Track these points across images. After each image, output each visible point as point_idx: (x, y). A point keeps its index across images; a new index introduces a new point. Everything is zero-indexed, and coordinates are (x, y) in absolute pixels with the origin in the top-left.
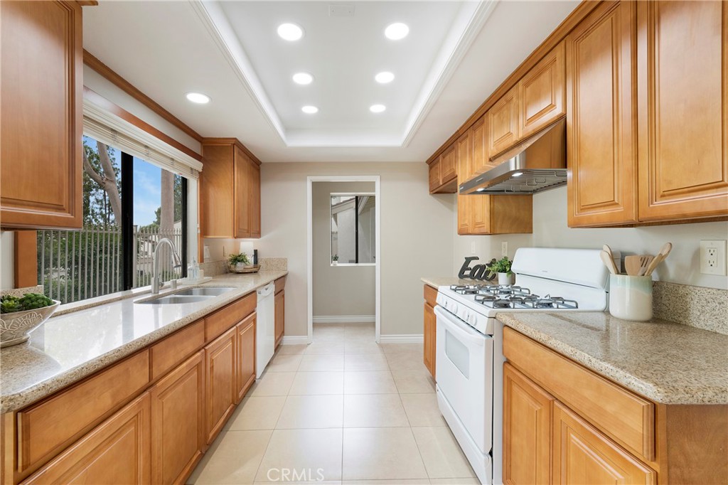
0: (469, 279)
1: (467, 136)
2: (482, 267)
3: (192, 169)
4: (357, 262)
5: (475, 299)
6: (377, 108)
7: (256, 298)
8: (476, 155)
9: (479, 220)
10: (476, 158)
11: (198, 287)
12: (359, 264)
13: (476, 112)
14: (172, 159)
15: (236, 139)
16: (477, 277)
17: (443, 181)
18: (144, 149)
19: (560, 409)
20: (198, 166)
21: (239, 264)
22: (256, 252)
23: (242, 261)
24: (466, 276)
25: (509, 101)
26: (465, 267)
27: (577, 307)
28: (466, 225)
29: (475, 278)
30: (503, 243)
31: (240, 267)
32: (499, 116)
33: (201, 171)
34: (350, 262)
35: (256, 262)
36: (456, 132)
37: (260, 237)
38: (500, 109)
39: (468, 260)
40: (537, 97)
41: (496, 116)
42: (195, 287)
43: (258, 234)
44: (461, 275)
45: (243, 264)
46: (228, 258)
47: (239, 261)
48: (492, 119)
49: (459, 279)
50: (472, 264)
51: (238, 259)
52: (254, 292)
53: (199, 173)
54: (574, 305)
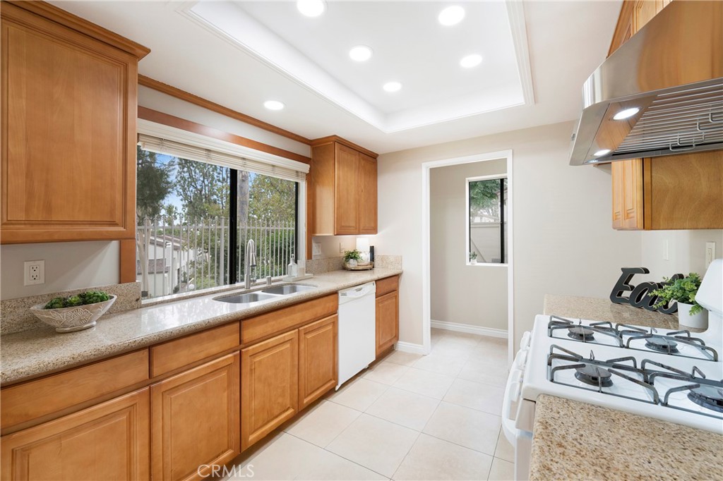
0: (630, 306)
3: (297, 172)
4: (502, 262)
7: (337, 299)
9: (629, 206)
12: (506, 265)
14: (273, 166)
15: (335, 136)
16: (643, 304)
18: (241, 161)
20: (305, 168)
21: (351, 261)
22: (372, 248)
23: (355, 258)
26: (622, 285)
29: (640, 306)
31: (352, 264)
33: (308, 172)
34: (494, 261)
35: (372, 259)
37: (376, 233)
39: (628, 274)
43: (374, 230)
44: (616, 295)
45: (356, 261)
46: (343, 255)
47: (352, 258)
49: (611, 302)
51: (352, 256)
52: (335, 293)
53: (307, 174)
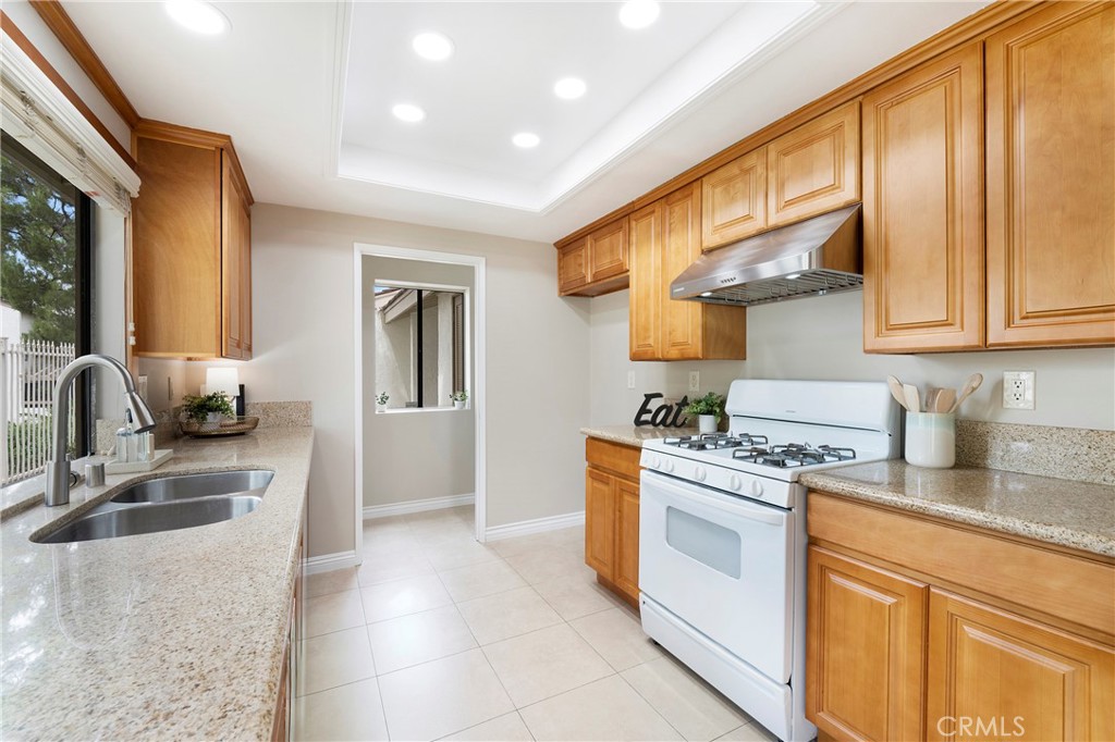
0: (651, 427)
1: (653, 212)
2: (669, 409)
4: (420, 405)
5: (734, 457)
6: (525, 140)
8: (674, 242)
10: (673, 247)
11: (156, 476)
12: (425, 410)
13: (676, 179)
15: (228, 138)
16: (663, 422)
17: (594, 276)
19: (946, 598)
21: (210, 416)
22: (242, 387)
23: (217, 409)
24: (646, 422)
25: (747, 172)
26: (643, 410)
27: (854, 456)
28: (650, 346)
29: (659, 424)
30: (692, 373)
31: (213, 422)
32: (726, 189)
34: (409, 405)
35: (241, 410)
36: (628, 205)
37: (251, 358)
38: (729, 180)
39: (649, 397)
40: (807, 171)
41: (718, 190)
42: (150, 477)
43: (247, 351)
44: (638, 422)
45: (219, 415)
46: (181, 403)
47: (211, 410)
48: (711, 192)
49: (634, 426)
50: (654, 405)
54: (850, 454)
